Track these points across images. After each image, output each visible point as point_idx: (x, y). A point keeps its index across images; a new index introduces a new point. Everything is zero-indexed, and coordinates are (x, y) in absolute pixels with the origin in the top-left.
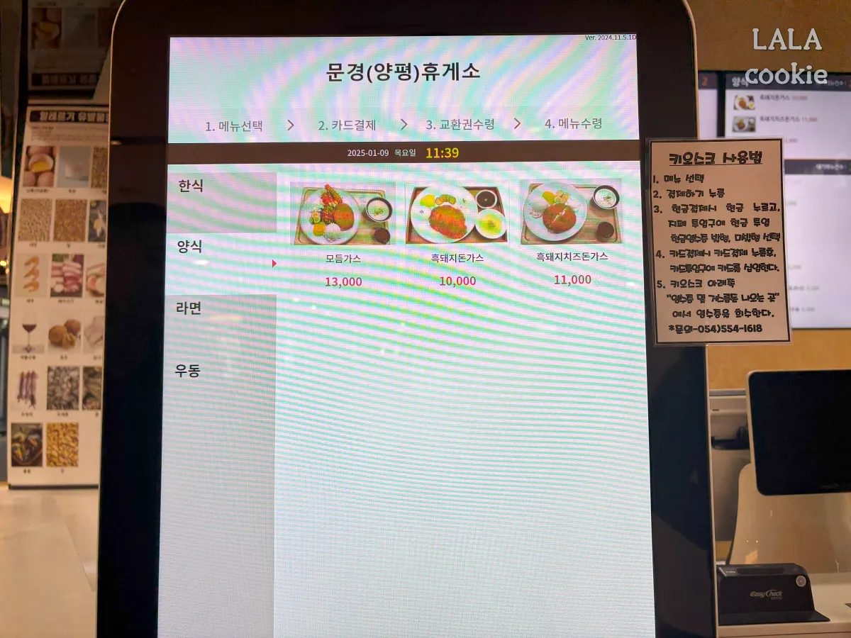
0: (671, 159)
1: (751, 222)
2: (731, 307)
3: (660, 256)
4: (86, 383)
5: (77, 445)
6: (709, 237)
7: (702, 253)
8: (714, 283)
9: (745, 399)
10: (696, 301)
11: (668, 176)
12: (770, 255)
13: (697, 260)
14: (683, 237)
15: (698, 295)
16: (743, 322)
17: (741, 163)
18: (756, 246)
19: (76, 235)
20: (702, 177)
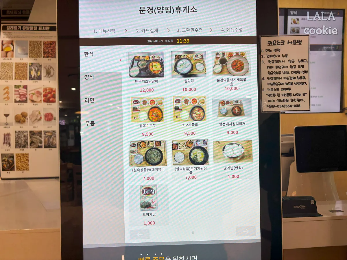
0: (268, 43)
1: (297, 67)
2: (289, 98)
3: (264, 79)
4: (31, 137)
5: (29, 162)
6: (282, 72)
7: (279, 78)
8: (283, 89)
9: (293, 137)
10: (276, 96)
11: (267, 49)
12: (304, 79)
13: (277, 81)
14: (272, 72)
15: (277, 94)
16: (293, 103)
17: (294, 44)
18: (299, 75)
19: (24, 77)
20: (280, 49)
